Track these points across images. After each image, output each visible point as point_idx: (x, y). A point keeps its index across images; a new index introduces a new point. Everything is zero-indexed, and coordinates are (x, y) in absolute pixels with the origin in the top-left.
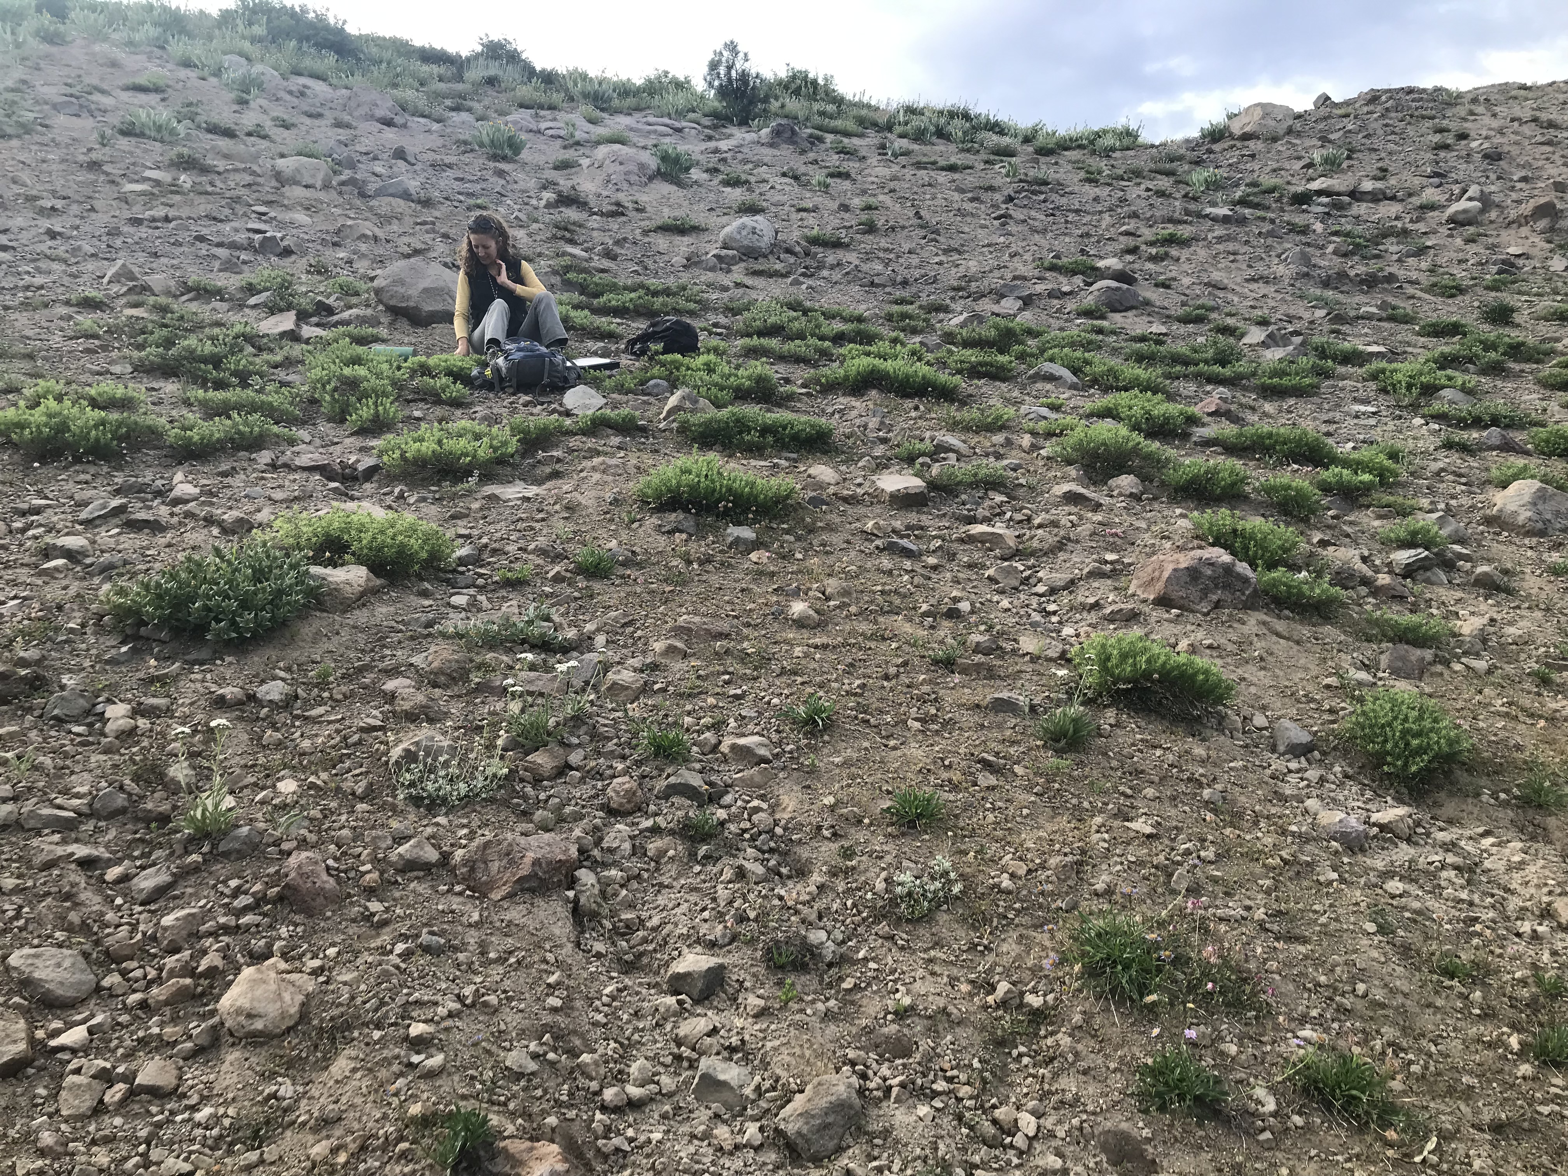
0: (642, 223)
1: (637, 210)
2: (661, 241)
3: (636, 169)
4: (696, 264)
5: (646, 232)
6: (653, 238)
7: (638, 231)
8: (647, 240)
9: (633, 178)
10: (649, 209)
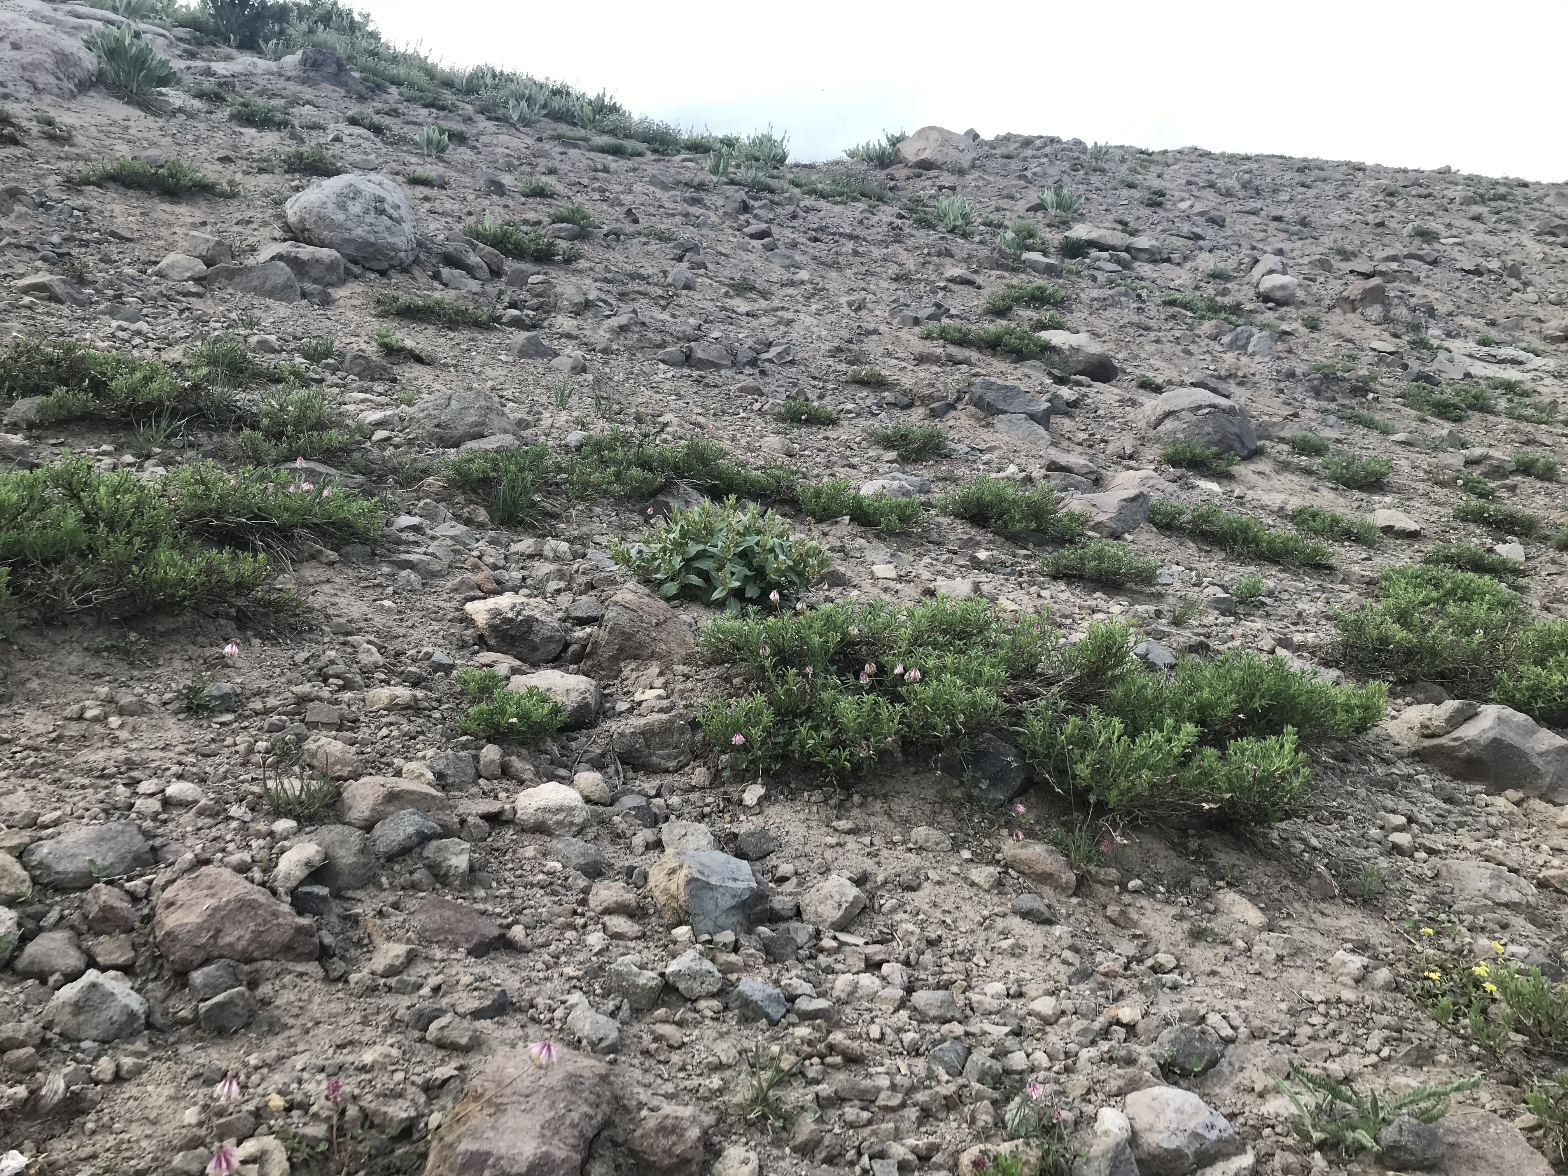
0: (64, 165)
1: (52, 138)
2: (118, 208)
3: (49, 62)
4: (231, 274)
5: (73, 184)
6: (92, 197)
7: (51, 180)
8: (77, 201)
9: (43, 79)
10: (80, 139)
